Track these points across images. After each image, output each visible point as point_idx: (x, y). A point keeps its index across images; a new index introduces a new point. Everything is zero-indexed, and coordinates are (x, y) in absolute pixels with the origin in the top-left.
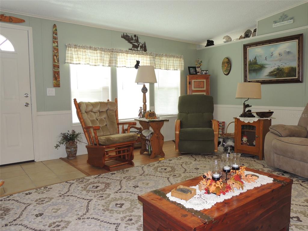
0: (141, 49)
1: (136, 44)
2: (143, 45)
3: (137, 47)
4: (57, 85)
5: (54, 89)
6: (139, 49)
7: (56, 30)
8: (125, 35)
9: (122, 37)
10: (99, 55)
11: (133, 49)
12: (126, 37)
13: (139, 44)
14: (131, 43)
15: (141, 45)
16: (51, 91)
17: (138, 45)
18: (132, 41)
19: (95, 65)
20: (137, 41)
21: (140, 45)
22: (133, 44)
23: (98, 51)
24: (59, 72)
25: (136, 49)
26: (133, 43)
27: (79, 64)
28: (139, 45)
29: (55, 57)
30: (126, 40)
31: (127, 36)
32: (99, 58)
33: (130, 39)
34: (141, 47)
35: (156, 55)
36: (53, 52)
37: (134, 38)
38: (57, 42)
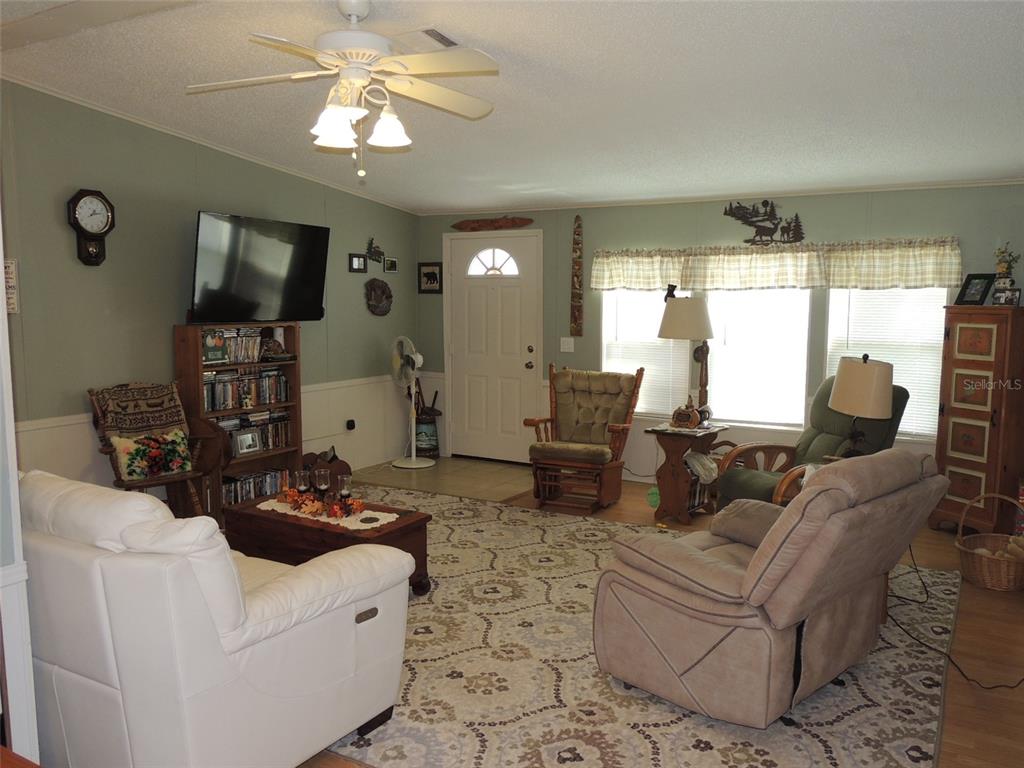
0: (782, 235)
1: (768, 224)
2: (789, 224)
3: (771, 232)
4: (577, 332)
5: (572, 340)
6: (777, 236)
7: (579, 226)
8: (734, 206)
9: (726, 213)
10: (657, 266)
11: (758, 238)
12: (739, 212)
13: (779, 223)
14: (751, 224)
15: (783, 224)
16: (568, 344)
17: (773, 226)
18: (755, 219)
19: (650, 290)
20: (771, 215)
21: (780, 227)
22: (756, 227)
23: (657, 259)
24: (581, 306)
25: (769, 238)
26: (760, 224)
27: (613, 289)
28: (776, 226)
29: (576, 279)
30: (739, 219)
31: (740, 208)
32: (657, 272)
33: (750, 214)
34: (785, 230)
35: (831, 249)
36: (573, 268)
37: (762, 210)
38: (580, 250)
